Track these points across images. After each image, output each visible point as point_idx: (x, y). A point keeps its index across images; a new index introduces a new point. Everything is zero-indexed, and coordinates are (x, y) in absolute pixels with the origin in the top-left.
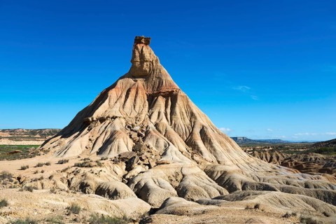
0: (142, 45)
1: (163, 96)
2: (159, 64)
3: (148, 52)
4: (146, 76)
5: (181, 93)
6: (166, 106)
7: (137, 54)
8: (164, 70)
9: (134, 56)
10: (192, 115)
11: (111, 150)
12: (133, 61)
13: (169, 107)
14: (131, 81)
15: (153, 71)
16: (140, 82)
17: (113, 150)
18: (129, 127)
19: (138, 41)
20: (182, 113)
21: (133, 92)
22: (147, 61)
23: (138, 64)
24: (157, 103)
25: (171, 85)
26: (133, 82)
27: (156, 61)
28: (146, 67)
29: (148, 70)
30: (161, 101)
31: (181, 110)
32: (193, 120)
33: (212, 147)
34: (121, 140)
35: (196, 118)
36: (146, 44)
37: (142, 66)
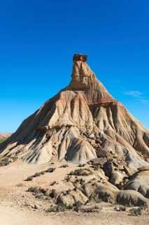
0: (81, 62)
1: (104, 107)
2: (96, 79)
3: (86, 68)
4: (85, 89)
5: (120, 104)
6: (108, 116)
7: (77, 70)
8: (101, 84)
9: (74, 71)
10: (132, 123)
11: (80, 157)
12: (73, 76)
13: (111, 116)
14: (72, 93)
15: (92, 84)
16: (81, 94)
17: (82, 156)
18: (84, 134)
20: (123, 121)
21: (77, 103)
22: (85, 76)
23: (78, 78)
24: (100, 113)
25: (109, 97)
26: (74, 94)
27: (93, 76)
28: (85, 81)
29: (87, 84)
30: (103, 111)
31: (122, 118)
32: (134, 127)
35: (136, 126)
36: (84, 61)
37: (82, 80)
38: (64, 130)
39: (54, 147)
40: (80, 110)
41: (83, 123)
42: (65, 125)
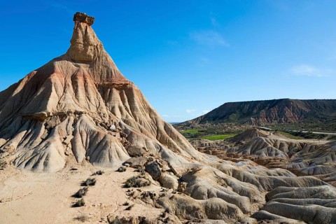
0: (85, 24)
1: (117, 89)
2: (104, 51)
3: (92, 35)
4: (91, 62)
5: (135, 87)
7: (80, 35)
9: (76, 36)
10: (150, 111)
12: (75, 41)
13: (126, 100)
14: (72, 65)
15: (99, 57)
16: (84, 68)
18: (101, 125)
19: (79, 18)
20: (141, 109)
21: (80, 81)
22: (91, 45)
23: (81, 46)
25: (121, 77)
26: (75, 68)
27: (101, 46)
28: (90, 52)
29: (92, 55)
30: (116, 94)
31: (139, 105)
32: (153, 116)
35: (155, 114)
36: (89, 24)
37: (86, 50)
38: (72, 119)
39: (64, 143)
40: (86, 91)
41: (94, 109)
42: (73, 111)
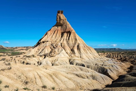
0: (60, 14)
2: (66, 21)
3: (62, 16)
4: (61, 25)
5: (74, 31)
6: (67, 37)
7: (58, 17)
8: (68, 23)
9: (57, 18)
10: (76, 39)
11: (42, 53)
13: (68, 37)
14: (56, 27)
15: (64, 23)
16: (59, 28)
18: (51, 44)
19: (59, 12)
20: (72, 39)
22: (62, 20)
23: (58, 21)
24: (64, 35)
25: (70, 29)
28: (61, 22)
29: (62, 23)
31: (72, 38)
32: (76, 41)
33: (80, 51)
34: (46, 49)
35: (77, 41)
37: (60, 22)
38: (45, 43)
41: (55, 40)
42: (46, 41)
